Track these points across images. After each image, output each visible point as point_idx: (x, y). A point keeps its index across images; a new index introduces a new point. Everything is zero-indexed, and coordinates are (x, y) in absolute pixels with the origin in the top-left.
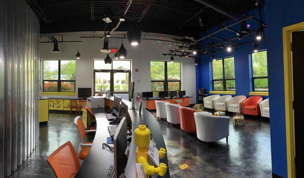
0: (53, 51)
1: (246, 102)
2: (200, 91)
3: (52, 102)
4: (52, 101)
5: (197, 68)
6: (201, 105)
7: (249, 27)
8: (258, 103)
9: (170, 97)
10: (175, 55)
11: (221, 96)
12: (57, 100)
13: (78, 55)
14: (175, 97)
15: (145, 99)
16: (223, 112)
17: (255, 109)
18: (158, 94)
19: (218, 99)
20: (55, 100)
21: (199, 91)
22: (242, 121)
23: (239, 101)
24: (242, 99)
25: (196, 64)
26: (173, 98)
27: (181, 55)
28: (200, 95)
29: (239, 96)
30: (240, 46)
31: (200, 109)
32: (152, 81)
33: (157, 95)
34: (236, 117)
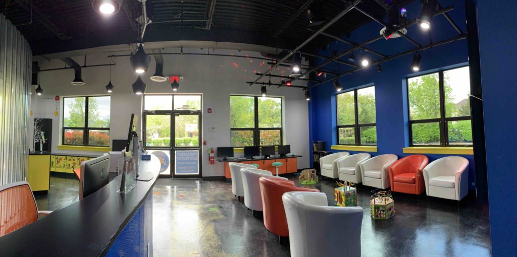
0: (74, 81)
1: (397, 167)
2: (316, 146)
3: (72, 162)
4: (72, 159)
5: (311, 106)
6: (313, 172)
7: (405, 13)
8: (420, 169)
9: (263, 157)
10: (270, 84)
11: (351, 154)
12: (78, 158)
13: (110, 86)
14: (271, 156)
15: (221, 158)
16: (352, 188)
17: (414, 181)
18: (243, 152)
19: (345, 161)
20: (76, 158)
21: (314, 145)
22: (390, 209)
23: (384, 166)
24: (390, 160)
25: (308, 99)
26: (268, 157)
27: (280, 84)
28: (315, 153)
29: (382, 155)
30: (386, 61)
31: (312, 179)
32: (232, 129)
33: (241, 153)
34: (378, 201)
